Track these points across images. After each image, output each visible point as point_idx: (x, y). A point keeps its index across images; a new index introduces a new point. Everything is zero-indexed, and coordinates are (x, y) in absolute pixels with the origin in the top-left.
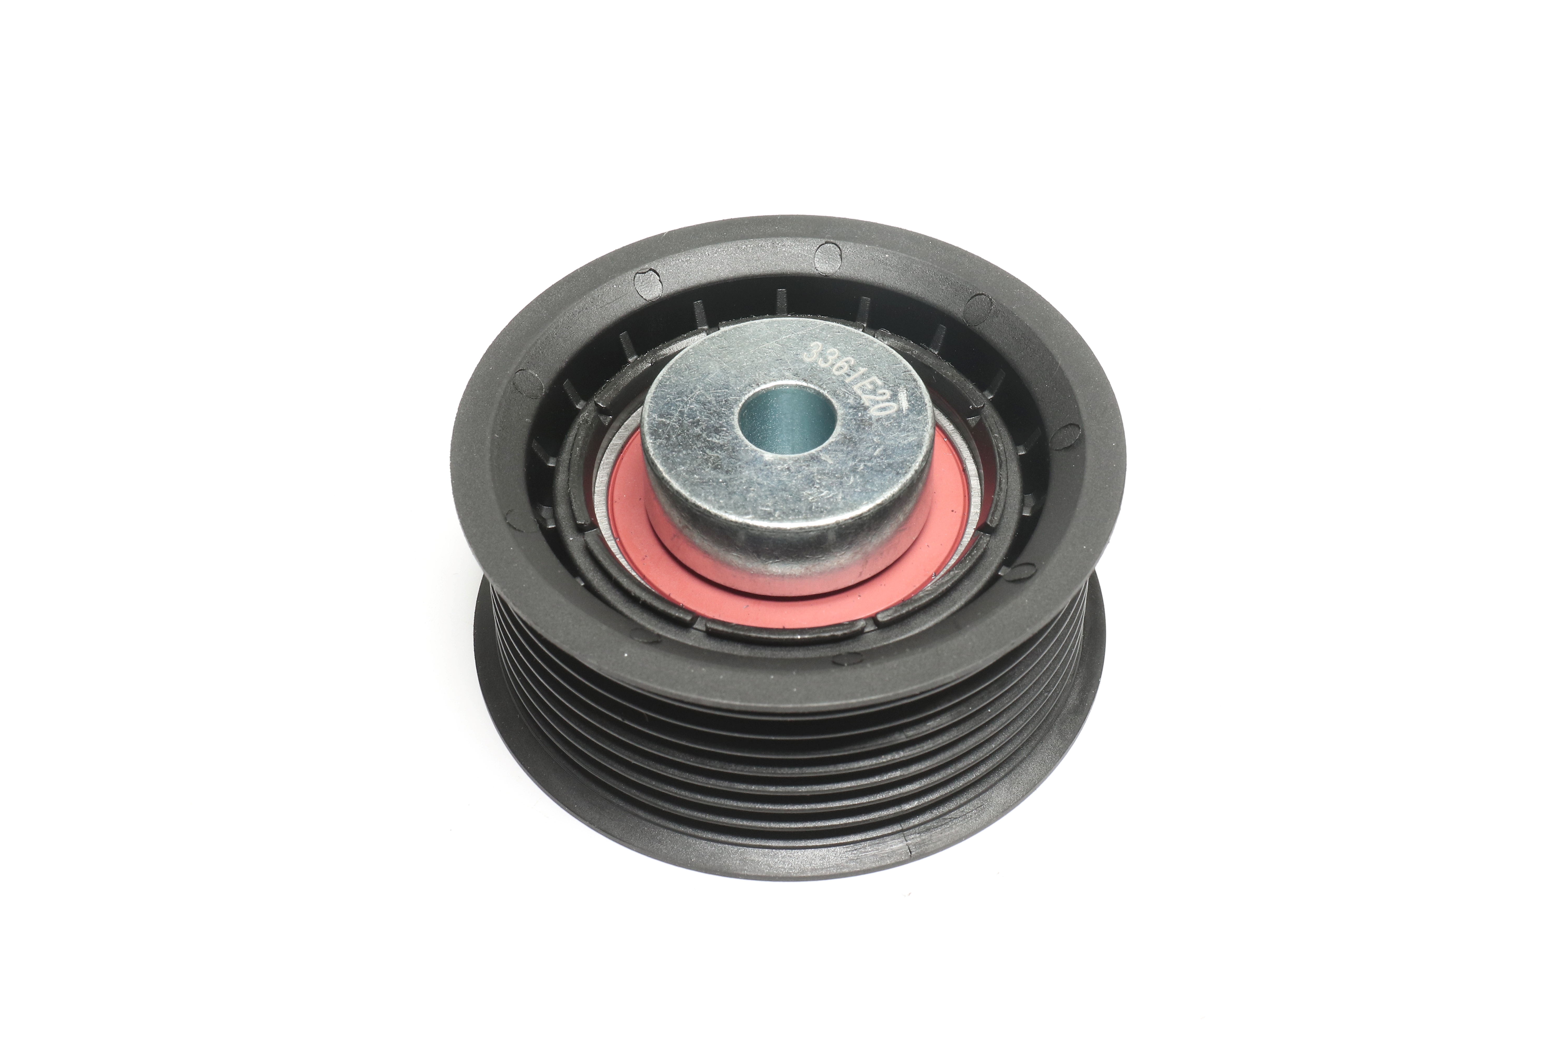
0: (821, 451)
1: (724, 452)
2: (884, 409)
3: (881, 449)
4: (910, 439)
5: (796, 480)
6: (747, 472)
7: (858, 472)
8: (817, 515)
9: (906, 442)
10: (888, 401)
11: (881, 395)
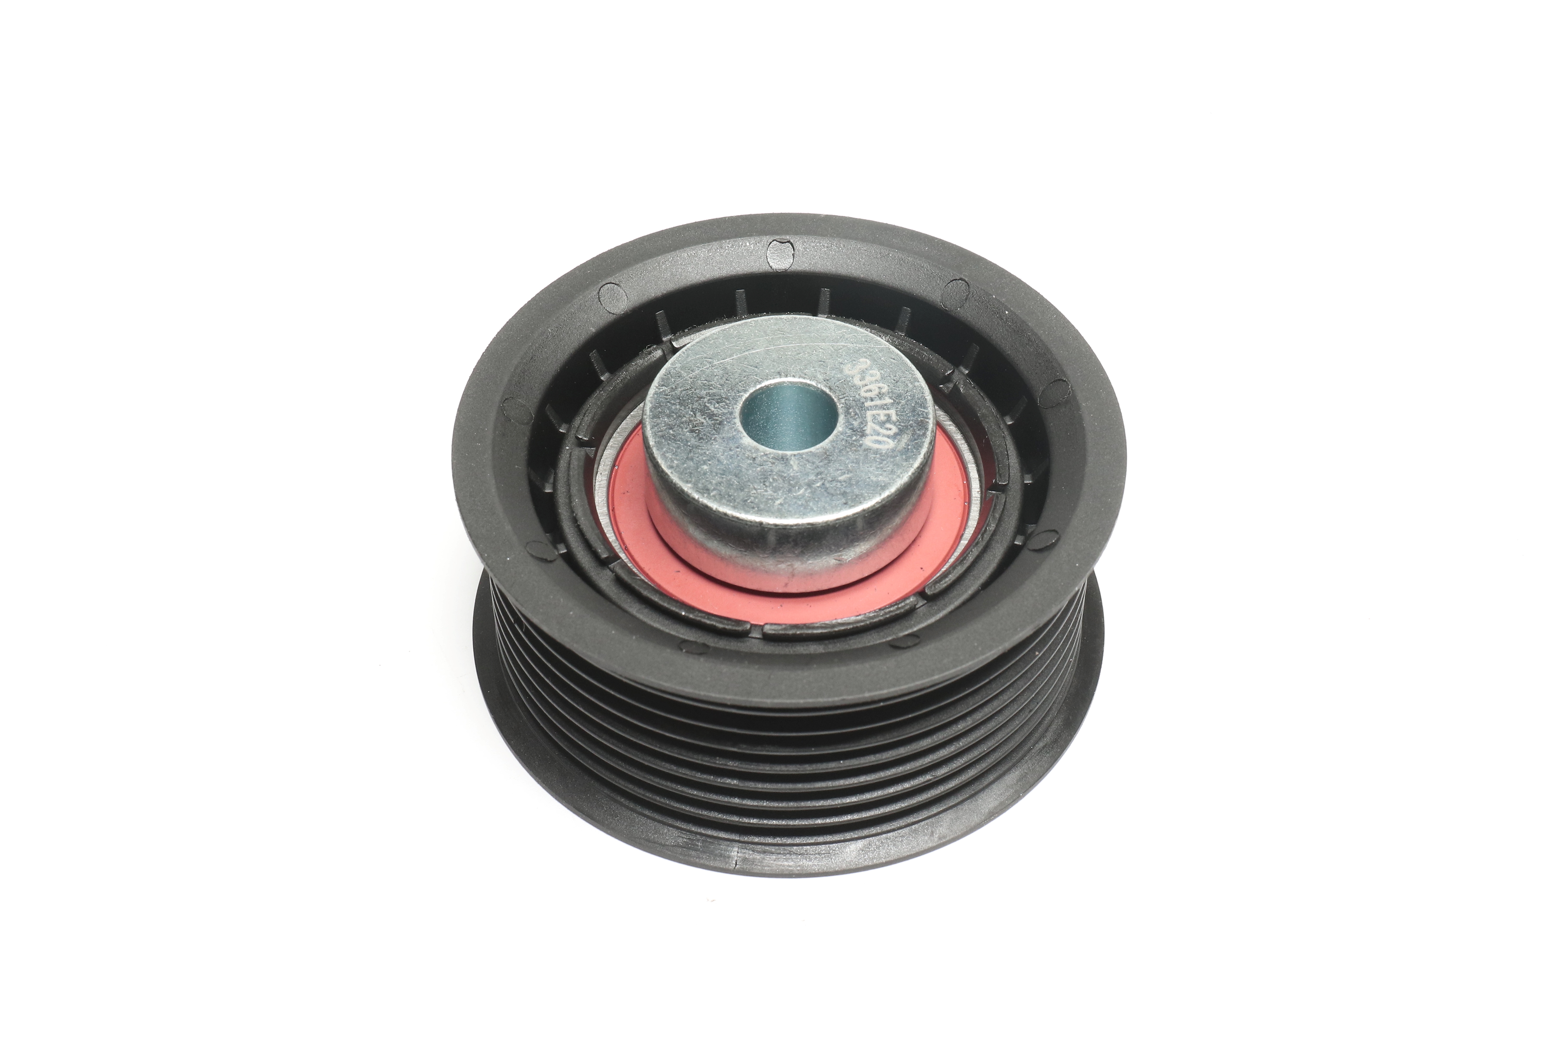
0: (795, 455)
1: (712, 421)
2: (879, 442)
3: (848, 476)
4: (881, 478)
5: (753, 471)
6: (717, 446)
7: (812, 487)
8: (747, 509)
9: (875, 479)
10: (888, 437)
11: (887, 429)
